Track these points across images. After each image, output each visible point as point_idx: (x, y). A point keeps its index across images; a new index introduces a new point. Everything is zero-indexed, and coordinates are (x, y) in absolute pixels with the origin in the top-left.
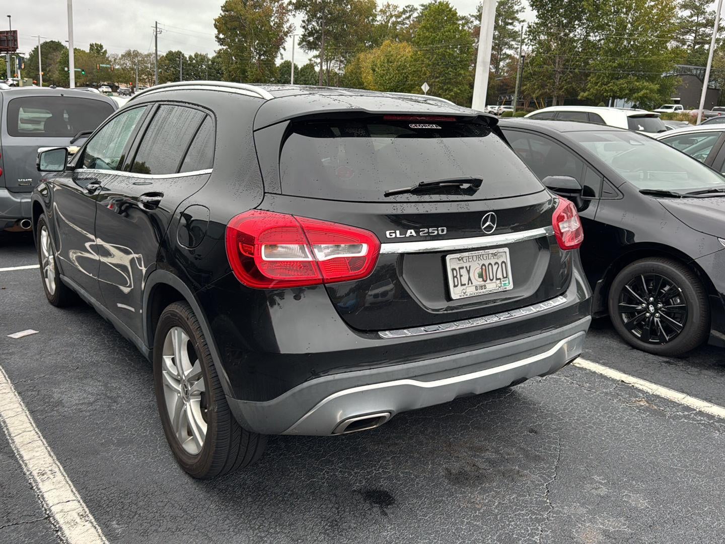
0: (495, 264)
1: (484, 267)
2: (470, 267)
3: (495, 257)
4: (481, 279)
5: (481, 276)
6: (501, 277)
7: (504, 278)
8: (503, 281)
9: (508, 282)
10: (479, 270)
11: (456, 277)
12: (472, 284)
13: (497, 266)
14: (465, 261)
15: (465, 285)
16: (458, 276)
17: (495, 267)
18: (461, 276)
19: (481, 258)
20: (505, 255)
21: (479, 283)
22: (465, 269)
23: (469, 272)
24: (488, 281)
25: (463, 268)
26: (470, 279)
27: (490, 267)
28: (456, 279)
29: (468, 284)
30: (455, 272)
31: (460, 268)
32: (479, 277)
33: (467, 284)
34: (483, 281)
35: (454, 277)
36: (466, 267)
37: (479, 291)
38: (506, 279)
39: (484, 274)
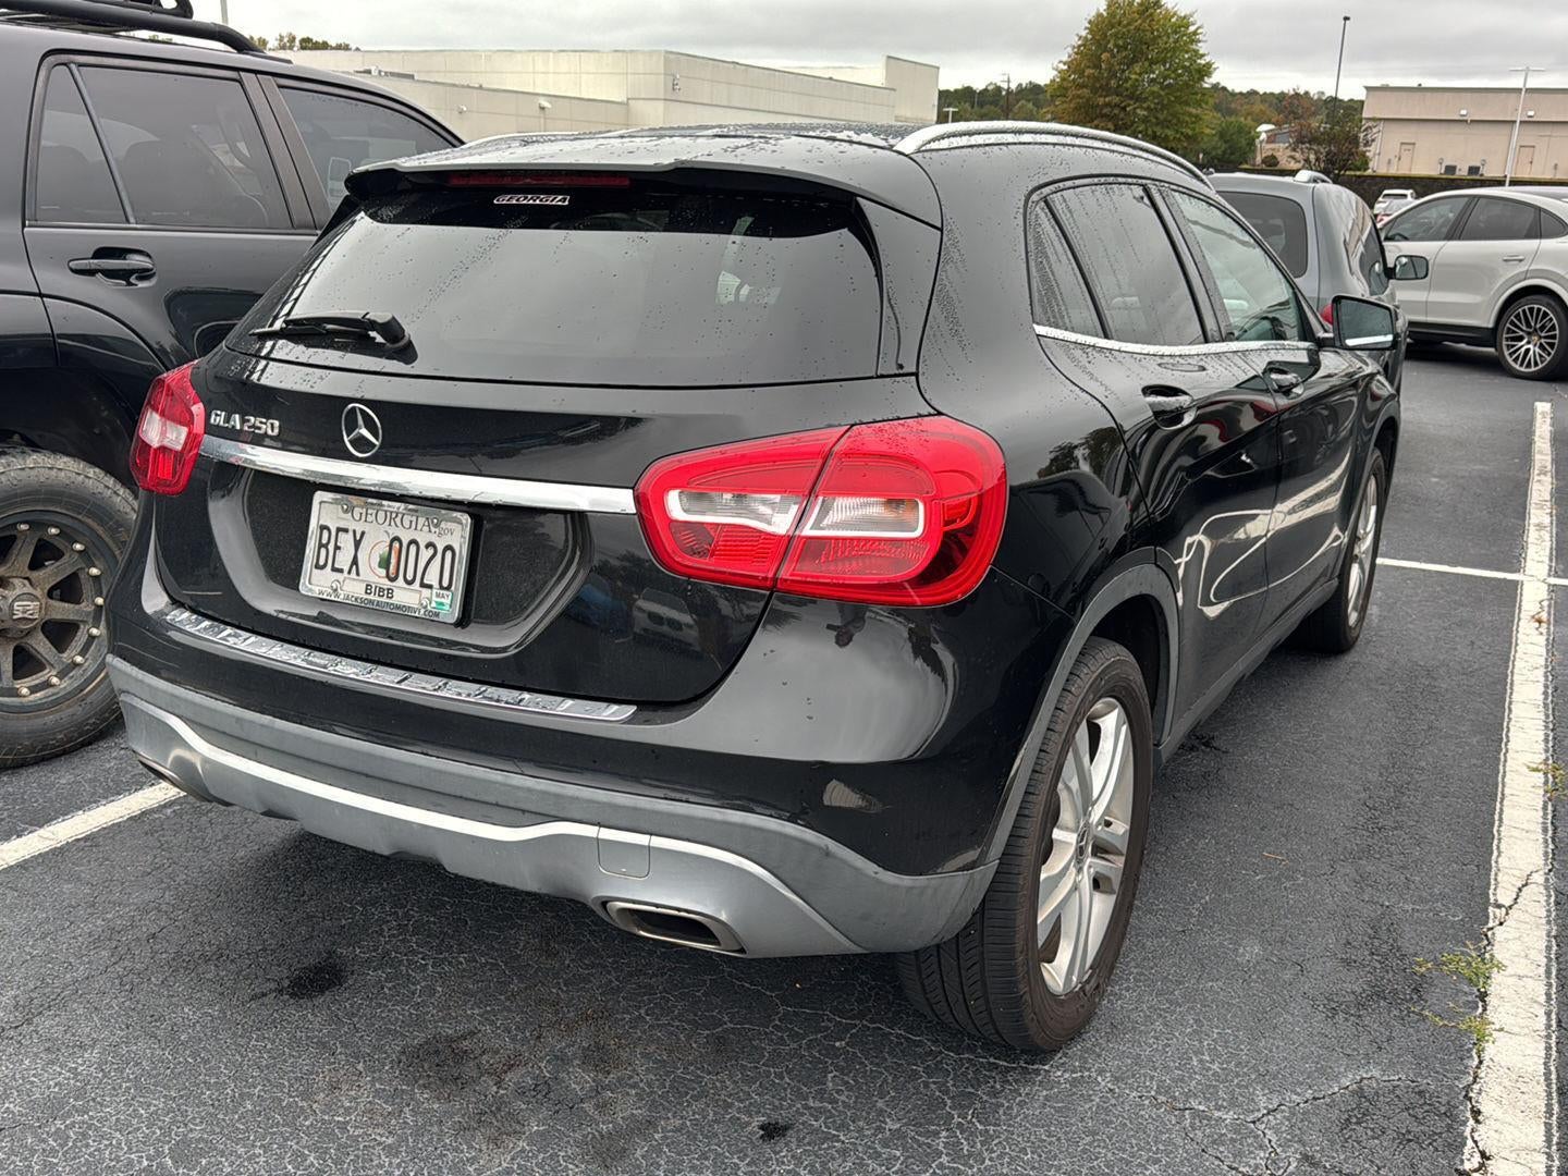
0: (427, 547)
1: (396, 545)
2: (363, 533)
3: (433, 529)
4: (383, 572)
5: (385, 563)
6: (436, 584)
7: (441, 587)
8: (438, 595)
9: (449, 601)
10: (383, 549)
11: (326, 546)
12: (358, 574)
13: (431, 551)
14: (357, 517)
15: (341, 571)
16: (331, 547)
17: (426, 554)
18: (337, 548)
19: (398, 520)
20: (457, 534)
21: (376, 579)
22: (351, 533)
23: (357, 544)
24: (400, 581)
25: (346, 531)
26: (355, 562)
27: (413, 548)
28: (323, 551)
29: (349, 572)
30: (325, 533)
31: (339, 530)
32: (380, 566)
33: (346, 569)
34: (388, 576)
35: (321, 546)
36: (354, 532)
37: (371, 597)
38: (445, 592)
39: (393, 561)
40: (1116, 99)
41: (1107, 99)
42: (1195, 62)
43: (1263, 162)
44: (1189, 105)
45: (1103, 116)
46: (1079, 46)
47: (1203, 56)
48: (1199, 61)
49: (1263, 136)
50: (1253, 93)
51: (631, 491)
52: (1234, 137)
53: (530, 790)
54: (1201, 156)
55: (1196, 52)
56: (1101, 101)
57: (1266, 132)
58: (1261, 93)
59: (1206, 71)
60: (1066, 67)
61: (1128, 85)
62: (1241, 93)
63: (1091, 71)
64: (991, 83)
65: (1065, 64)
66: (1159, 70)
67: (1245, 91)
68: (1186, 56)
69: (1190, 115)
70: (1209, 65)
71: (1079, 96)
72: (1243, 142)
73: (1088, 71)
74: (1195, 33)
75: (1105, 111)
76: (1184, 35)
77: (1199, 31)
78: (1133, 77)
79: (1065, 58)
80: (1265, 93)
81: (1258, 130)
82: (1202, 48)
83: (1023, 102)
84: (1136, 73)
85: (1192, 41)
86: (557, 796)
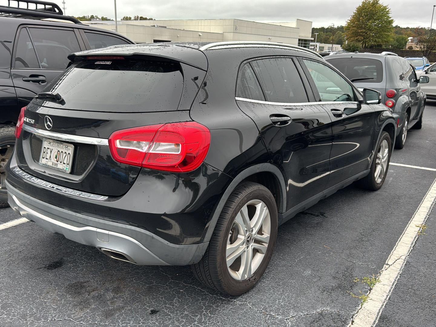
0: (65, 153)
1: (59, 152)
2: (52, 149)
3: (66, 149)
6: (66, 163)
7: (67, 164)
8: (66, 166)
9: (68, 168)
10: (56, 154)
12: (51, 160)
14: (51, 145)
16: (46, 153)
17: (64, 155)
18: (47, 153)
19: (59, 146)
20: (70, 150)
21: (54, 161)
22: (50, 149)
23: (51, 152)
24: (59, 162)
26: (50, 157)
27: (62, 154)
28: (44, 154)
29: (49, 159)
30: (45, 149)
31: (47, 148)
32: (55, 158)
33: (48, 158)
34: (57, 161)
35: (44, 152)
36: (51, 149)
37: (53, 166)
38: (68, 165)
39: (58, 157)
40: (364, 30)
41: (361, 30)
42: (388, 19)
43: (408, 48)
44: (385, 32)
45: (360, 35)
46: (354, 15)
47: (390, 18)
48: (389, 19)
49: (410, 41)
50: (408, 28)
51: (108, 140)
52: (401, 41)
53: (81, 218)
54: (390, 46)
55: (388, 16)
56: (360, 31)
57: (411, 39)
58: (410, 28)
59: (391, 22)
60: (350, 21)
61: (368, 26)
62: (404, 28)
63: (357, 22)
64: (330, 26)
65: (349, 20)
66: (377, 22)
67: (405, 28)
68: (385, 18)
69: (386, 35)
70: (392, 20)
71: (353, 30)
72: (404, 42)
73: (356, 23)
74: (388, 11)
75: (361, 34)
76: (385, 12)
77: (389, 11)
78: (369, 24)
79: (350, 19)
80: (412, 28)
81: (408, 39)
82: (390, 15)
83: (339, 31)
84: (370, 23)
85: (387, 14)
86: (87, 219)
